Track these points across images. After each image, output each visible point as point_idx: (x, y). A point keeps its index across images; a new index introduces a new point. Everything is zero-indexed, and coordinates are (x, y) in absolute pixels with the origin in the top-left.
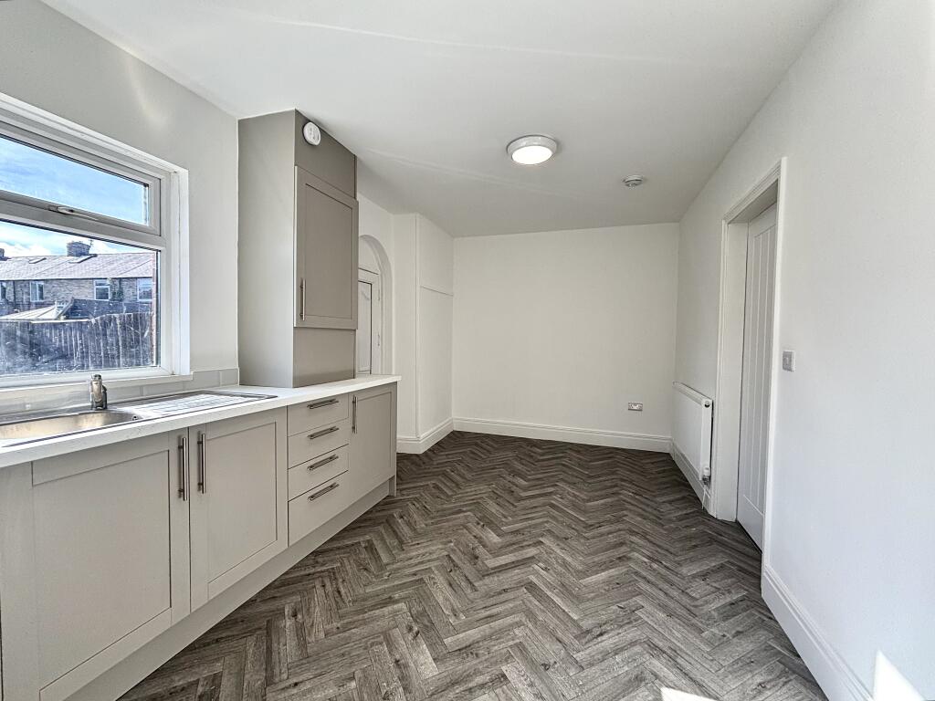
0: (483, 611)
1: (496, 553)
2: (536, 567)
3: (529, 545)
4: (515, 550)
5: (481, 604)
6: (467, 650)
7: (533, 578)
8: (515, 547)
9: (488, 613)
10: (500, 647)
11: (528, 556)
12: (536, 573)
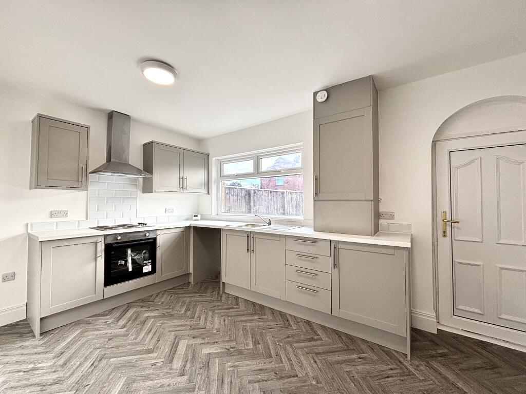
0: (229, 380)
5: (236, 381)
6: (207, 365)
7: (154, 355)
9: (226, 382)
10: (199, 380)
12: (156, 358)
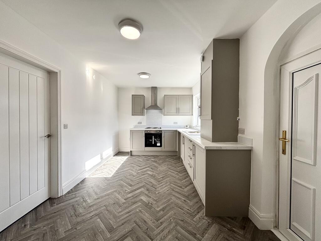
1: (141, 193)
2: (129, 191)
3: (130, 197)
4: (135, 195)
7: (130, 187)
8: (135, 196)
11: (130, 194)
12: (129, 189)
